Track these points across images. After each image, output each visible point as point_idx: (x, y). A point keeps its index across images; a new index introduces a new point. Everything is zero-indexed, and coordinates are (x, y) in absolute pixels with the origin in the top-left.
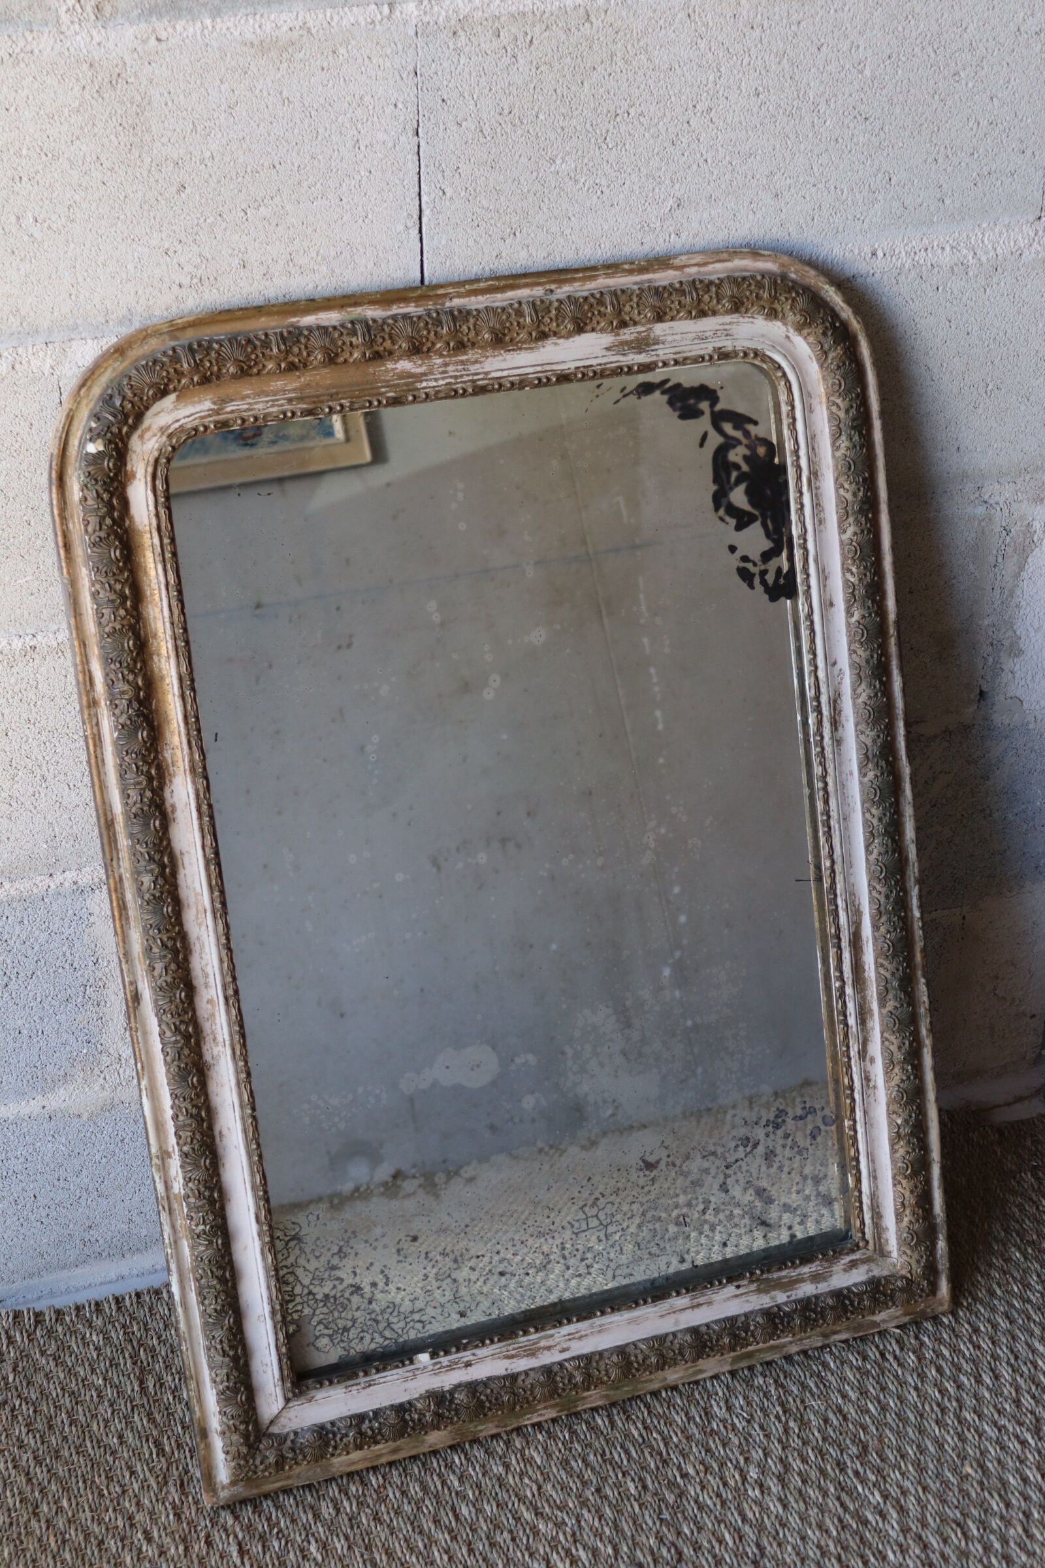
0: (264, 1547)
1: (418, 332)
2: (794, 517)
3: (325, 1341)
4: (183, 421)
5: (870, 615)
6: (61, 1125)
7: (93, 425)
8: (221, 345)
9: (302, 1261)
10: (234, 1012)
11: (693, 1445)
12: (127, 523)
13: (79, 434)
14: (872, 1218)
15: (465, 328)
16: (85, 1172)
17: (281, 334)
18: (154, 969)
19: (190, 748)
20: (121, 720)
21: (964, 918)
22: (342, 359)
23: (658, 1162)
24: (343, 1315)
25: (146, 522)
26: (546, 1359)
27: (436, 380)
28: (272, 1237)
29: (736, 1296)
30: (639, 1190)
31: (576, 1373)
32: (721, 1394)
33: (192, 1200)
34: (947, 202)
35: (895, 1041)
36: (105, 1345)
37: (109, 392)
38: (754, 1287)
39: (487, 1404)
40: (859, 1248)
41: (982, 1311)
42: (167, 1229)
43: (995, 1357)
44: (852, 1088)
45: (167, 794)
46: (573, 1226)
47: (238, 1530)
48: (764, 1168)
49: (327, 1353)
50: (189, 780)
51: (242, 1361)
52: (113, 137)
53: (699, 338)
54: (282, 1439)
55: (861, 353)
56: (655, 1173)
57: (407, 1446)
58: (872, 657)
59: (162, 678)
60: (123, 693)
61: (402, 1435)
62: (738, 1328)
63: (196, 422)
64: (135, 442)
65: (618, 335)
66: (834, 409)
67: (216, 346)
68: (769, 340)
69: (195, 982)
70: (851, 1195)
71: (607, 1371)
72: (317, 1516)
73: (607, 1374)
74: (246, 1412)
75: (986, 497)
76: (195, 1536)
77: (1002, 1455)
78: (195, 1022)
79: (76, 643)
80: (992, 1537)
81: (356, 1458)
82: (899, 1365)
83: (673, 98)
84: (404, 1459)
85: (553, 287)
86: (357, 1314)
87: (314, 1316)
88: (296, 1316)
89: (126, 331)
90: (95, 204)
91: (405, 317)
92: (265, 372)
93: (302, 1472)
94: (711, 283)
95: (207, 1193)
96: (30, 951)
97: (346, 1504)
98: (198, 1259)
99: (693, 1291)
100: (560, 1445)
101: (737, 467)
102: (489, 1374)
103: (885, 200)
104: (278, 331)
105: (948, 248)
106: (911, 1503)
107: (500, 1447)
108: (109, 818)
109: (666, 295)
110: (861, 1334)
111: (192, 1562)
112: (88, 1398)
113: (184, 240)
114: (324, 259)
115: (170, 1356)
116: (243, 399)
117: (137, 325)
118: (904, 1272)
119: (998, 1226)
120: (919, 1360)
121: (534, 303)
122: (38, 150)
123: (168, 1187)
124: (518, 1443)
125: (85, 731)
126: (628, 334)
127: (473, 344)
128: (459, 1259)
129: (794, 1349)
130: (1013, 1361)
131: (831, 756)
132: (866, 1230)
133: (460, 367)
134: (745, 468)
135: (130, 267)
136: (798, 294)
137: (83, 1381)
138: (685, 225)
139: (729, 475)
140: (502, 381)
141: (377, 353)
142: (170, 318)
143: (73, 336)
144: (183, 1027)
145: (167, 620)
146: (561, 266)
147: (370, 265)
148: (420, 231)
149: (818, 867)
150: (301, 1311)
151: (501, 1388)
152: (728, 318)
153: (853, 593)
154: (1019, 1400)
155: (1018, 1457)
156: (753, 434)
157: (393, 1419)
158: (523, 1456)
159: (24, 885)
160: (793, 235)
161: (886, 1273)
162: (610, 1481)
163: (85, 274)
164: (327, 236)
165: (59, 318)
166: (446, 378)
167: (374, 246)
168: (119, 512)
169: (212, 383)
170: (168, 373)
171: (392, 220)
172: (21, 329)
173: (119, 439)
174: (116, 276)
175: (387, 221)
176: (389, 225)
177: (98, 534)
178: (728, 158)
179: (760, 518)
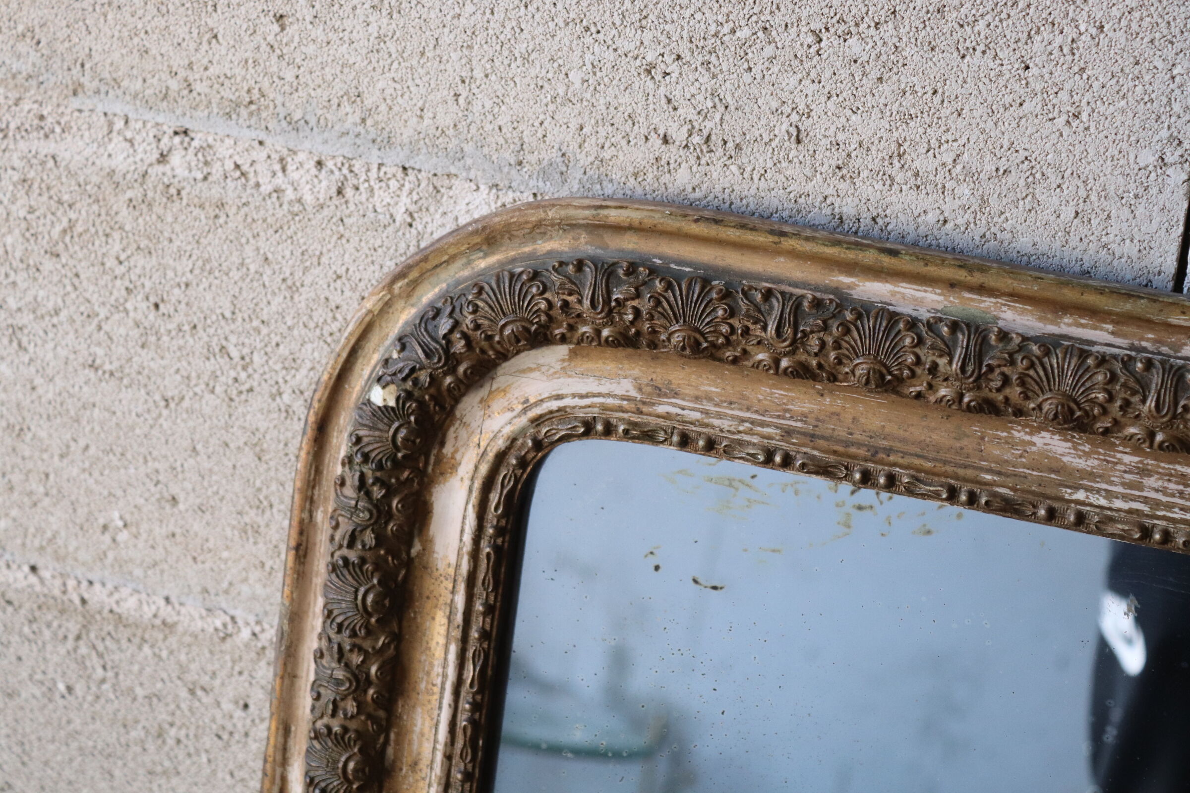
4: (567, 402)
7: (395, 355)
8: (669, 287)
12: (416, 548)
17: (797, 304)
22: (913, 390)
25: (453, 559)
27: (1109, 495)
37: (443, 304)
63: (595, 412)
67: (659, 286)
92: (748, 363)
113: (686, 56)
114: (969, 173)
133: (1172, 486)
135: (575, 77)
143: (453, 170)
145: (440, 747)
147: (1068, 213)
163: (488, 66)
164: (983, 132)
165: (432, 131)
166: (1134, 499)
167: (1083, 178)
168: (400, 526)
169: (639, 351)
170: (550, 304)
171: (1133, 138)
172: (360, 129)
173: (432, 397)
174: (546, 85)
175: (1119, 137)
176: (1124, 146)
177: (345, 551)
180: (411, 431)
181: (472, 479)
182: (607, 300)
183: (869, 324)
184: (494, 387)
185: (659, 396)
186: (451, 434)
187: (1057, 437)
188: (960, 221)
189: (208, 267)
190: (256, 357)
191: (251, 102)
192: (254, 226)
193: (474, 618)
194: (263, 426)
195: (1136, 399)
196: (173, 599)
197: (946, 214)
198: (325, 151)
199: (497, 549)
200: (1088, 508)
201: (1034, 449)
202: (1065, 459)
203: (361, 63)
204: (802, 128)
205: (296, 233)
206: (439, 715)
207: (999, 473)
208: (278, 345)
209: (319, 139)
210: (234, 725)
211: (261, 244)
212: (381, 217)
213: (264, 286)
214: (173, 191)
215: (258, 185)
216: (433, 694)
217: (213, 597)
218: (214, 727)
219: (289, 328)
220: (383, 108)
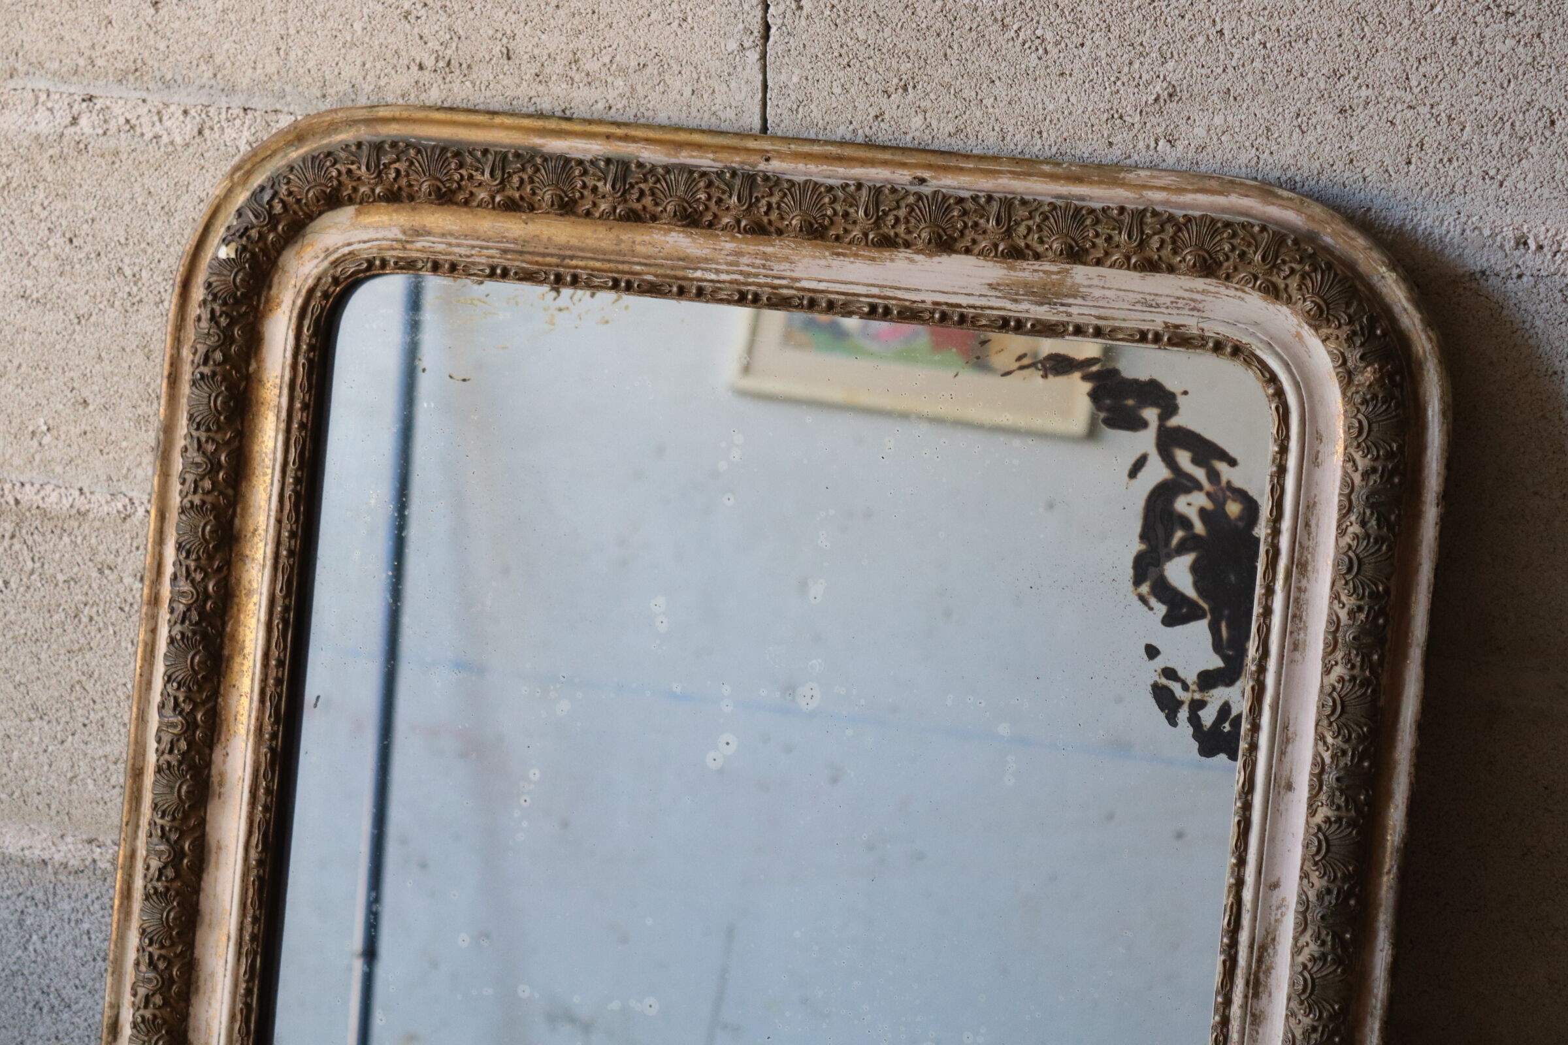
1: (696, 194)
4: (356, 247)
7: (235, 224)
8: (419, 152)
12: (252, 366)
15: (764, 202)
17: (505, 156)
19: (262, 701)
22: (583, 208)
25: (278, 372)
27: (717, 272)
45: (217, 756)
50: (250, 746)
53: (1145, 303)
58: (1328, 891)
59: (246, 592)
63: (374, 253)
64: (288, 259)
66: (1349, 468)
67: (412, 152)
68: (1266, 333)
85: (926, 174)
91: (682, 168)
92: (475, 204)
94: (1171, 218)
101: (1186, 523)
103: (1542, 155)
108: (138, 764)
109: (1088, 222)
114: (621, 69)
116: (443, 235)
121: (880, 190)
126: (1028, 272)
127: (778, 231)
133: (758, 262)
134: (1199, 528)
135: (358, 26)
136: (1317, 266)
138: (1183, 128)
139: (1169, 533)
140: (815, 296)
141: (634, 212)
143: (278, 107)
145: (273, 514)
147: (687, 91)
152: (1195, 283)
153: (1320, 777)
156: (1224, 480)
163: (298, 24)
164: (627, 37)
165: (263, 78)
166: (733, 273)
167: (694, 65)
168: (240, 347)
169: (402, 205)
170: (339, 173)
171: (722, 32)
172: (213, 82)
173: (261, 249)
174: (338, 34)
175: (713, 32)
176: (717, 38)
177: (202, 369)
178: (1258, 36)
179: (1209, 616)
180: (246, 274)
181: (291, 312)
182: (377, 165)
183: (551, 164)
184: (305, 242)
185: (418, 236)
186: (276, 280)
187: (681, 235)
188: (620, 106)
189: (108, 204)
190: (144, 273)
191: (136, 70)
192: (140, 167)
193: (294, 414)
194: (150, 329)
195: (725, 197)
196: (86, 490)
197: (610, 102)
198: (188, 101)
199: (310, 361)
200: (705, 284)
201: (668, 246)
202: (688, 251)
203: (211, 31)
204: (510, 48)
205: (170, 169)
206: (271, 490)
207: (645, 265)
208: (159, 261)
209: (184, 93)
210: (134, 597)
211: (146, 181)
212: (230, 149)
213: (148, 214)
214: (82, 146)
215: (142, 135)
216: (267, 475)
217: (115, 483)
218: (118, 600)
219: (167, 246)
220: (228, 64)
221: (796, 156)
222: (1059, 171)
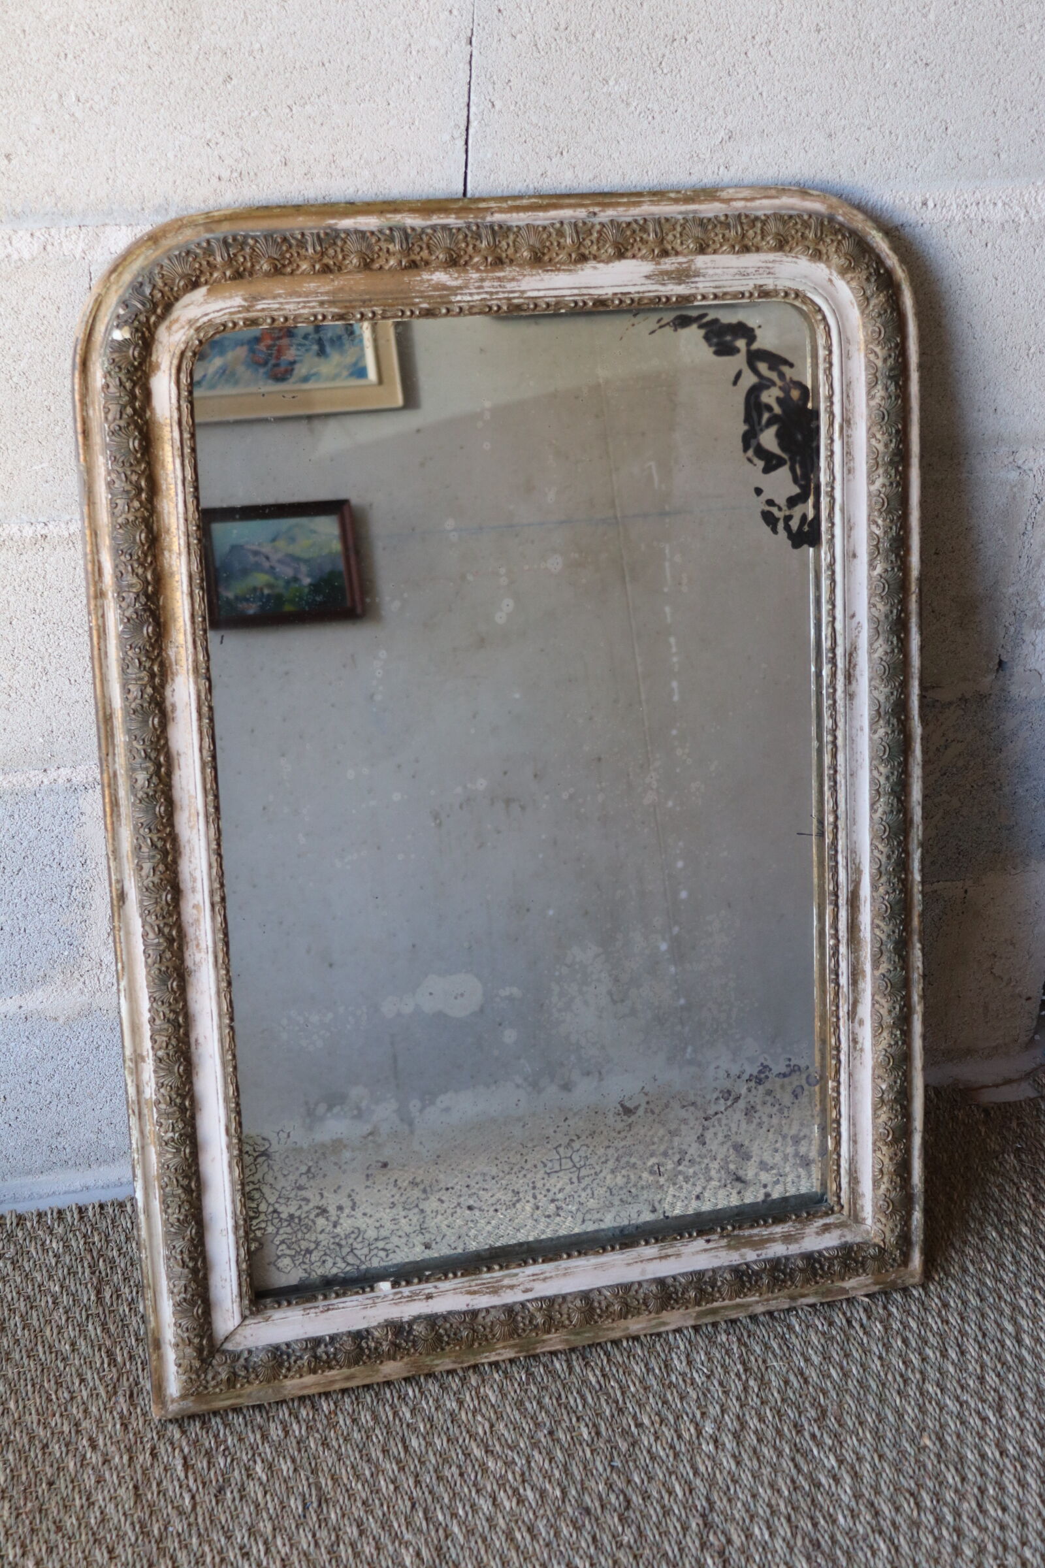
0: (209, 1463)
1: (457, 244)
2: (823, 463)
3: (287, 1261)
4: (212, 316)
5: (893, 569)
6: (37, 1027)
7: (121, 312)
8: (257, 241)
9: (269, 1179)
10: (219, 919)
11: (651, 1396)
12: (148, 414)
13: (106, 320)
14: (849, 1183)
15: (504, 244)
16: (57, 1077)
17: (318, 235)
18: (142, 868)
19: (195, 647)
20: (128, 614)
21: (966, 892)
22: (377, 265)
23: (637, 1108)
24: (307, 1236)
25: (167, 414)
26: (509, 1298)
27: (471, 294)
28: (240, 1150)
29: (706, 1250)
30: (615, 1134)
31: (538, 1314)
32: (682, 1347)
33: (163, 1106)
34: (1003, 156)
35: (886, 1005)
36: (65, 1253)
37: (140, 279)
38: (724, 1242)
39: (446, 1339)
40: (833, 1212)
41: (954, 1286)
42: (135, 1133)
43: (963, 1333)
44: (838, 1049)
45: (168, 693)
46: (545, 1166)
47: (184, 1443)
48: (744, 1125)
49: (288, 1273)
50: (191, 680)
51: (201, 1275)
52: (162, 21)
53: (741, 274)
54: (236, 1356)
55: (904, 303)
56: (633, 1118)
57: (360, 1375)
58: (892, 612)
59: (172, 574)
60: (131, 586)
61: (356, 1363)
62: (705, 1283)
63: (226, 318)
64: (162, 333)
65: (658, 263)
66: (872, 357)
67: (251, 242)
68: (812, 282)
69: (182, 886)
70: (830, 1158)
71: (569, 1315)
72: (265, 1437)
73: (569, 1318)
74: (201, 1326)
75: (1020, 462)
76: (140, 1447)
77: (961, 1429)
78: (179, 925)
79: (88, 532)
80: (945, 1510)
81: (309, 1382)
82: (865, 1333)
83: (732, 28)
84: (358, 1387)
85: (596, 209)
86: (321, 1237)
87: (277, 1235)
88: (259, 1234)
89: (161, 220)
90: (139, 88)
91: (445, 228)
92: (298, 272)
93: (254, 1392)
94: (757, 218)
95: (178, 1101)
96: (18, 847)
97: (295, 1427)
98: (165, 1166)
99: (662, 1241)
100: (516, 1385)
101: (769, 408)
102: (449, 1309)
103: (940, 149)
104: (315, 231)
105: (1000, 204)
106: (866, 1470)
107: (455, 1383)
108: (108, 712)
109: (710, 227)
110: (829, 1299)
111: (136, 1472)
112: (43, 1304)
113: (227, 132)
114: (367, 163)
115: (129, 1268)
116: (274, 298)
117: (173, 215)
118: (877, 1240)
119: (976, 1204)
120: (886, 1329)
121: (576, 225)
122: (86, 28)
123: (139, 1092)
124: (474, 1380)
125: (90, 622)
126: (669, 264)
127: (512, 261)
128: (428, 1189)
129: (760, 1309)
130: (980, 1338)
131: (842, 710)
132: (842, 1194)
133: (496, 284)
134: (777, 410)
135: (170, 155)
136: (844, 236)
137: (39, 1286)
138: (735, 158)
139: (760, 416)
140: (539, 301)
141: (414, 262)
142: (207, 210)
144: (166, 930)
145: (181, 516)
146: (606, 190)
147: (413, 173)
148: (466, 143)
149: (821, 822)
150: (265, 1229)
151: (461, 1323)
152: (771, 256)
153: (877, 546)
154: (983, 1377)
155: (978, 1433)
156: (788, 377)
157: (349, 1345)
158: (477, 1393)
159: (17, 779)
160: (844, 177)
161: (858, 1239)
162: (564, 1425)
163: (124, 159)
164: (372, 140)
165: (94, 202)
166: (481, 294)
167: (419, 153)
168: (141, 403)
169: (244, 279)
170: (201, 265)
171: (439, 129)
172: (55, 210)
173: (147, 329)
174: (155, 162)
175: (433, 129)
176: (436, 133)
177: (117, 422)
178: (783, 94)
179: (788, 464)
180: (142, 348)
181: (170, 369)
182: (228, 255)
183: (353, 237)
184: (173, 317)
185: (256, 301)
186: (154, 349)
187: (444, 272)
193: (185, 443)
197: (358, 188)
201: (434, 281)
207: (423, 297)
209: (31, 221)
216: (171, 489)
220: (67, 195)
221: (512, 209)
222: (680, 196)
